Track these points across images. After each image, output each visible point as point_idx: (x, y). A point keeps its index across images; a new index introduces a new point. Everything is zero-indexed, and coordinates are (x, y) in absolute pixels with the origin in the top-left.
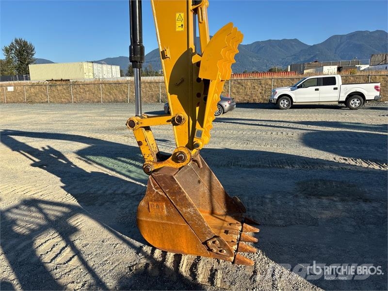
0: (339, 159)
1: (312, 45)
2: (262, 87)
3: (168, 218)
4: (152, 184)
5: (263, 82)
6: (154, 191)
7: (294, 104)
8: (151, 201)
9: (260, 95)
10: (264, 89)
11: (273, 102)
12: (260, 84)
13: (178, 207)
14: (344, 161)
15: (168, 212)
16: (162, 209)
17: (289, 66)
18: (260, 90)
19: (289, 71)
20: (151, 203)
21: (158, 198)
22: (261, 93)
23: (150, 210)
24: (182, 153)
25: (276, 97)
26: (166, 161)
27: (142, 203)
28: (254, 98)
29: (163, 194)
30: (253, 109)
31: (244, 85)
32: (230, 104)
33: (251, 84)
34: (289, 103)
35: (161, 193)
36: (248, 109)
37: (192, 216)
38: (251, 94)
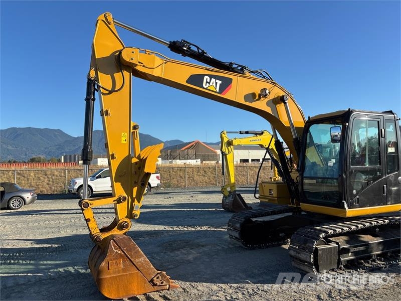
0: (168, 228)
1: (76, 137)
2: (48, 178)
3: (124, 270)
4: (113, 247)
5: (48, 173)
6: (114, 251)
7: (94, 193)
8: (111, 260)
9: (47, 186)
10: (51, 180)
11: (73, 192)
12: (46, 175)
13: (132, 260)
14: (172, 229)
15: (124, 266)
16: (120, 264)
17: (63, 157)
18: (46, 181)
19: (63, 161)
20: (111, 261)
21: (117, 256)
22: (48, 184)
23: (110, 268)
24: (126, 222)
25: (76, 187)
26: (112, 231)
27: (103, 264)
28: (42, 189)
29: (121, 252)
30: (51, 201)
31: (26, 176)
32: (32, 195)
33: (35, 174)
34: (89, 192)
35: (119, 252)
36: (45, 201)
37: (142, 264)
38: (37, 185)
